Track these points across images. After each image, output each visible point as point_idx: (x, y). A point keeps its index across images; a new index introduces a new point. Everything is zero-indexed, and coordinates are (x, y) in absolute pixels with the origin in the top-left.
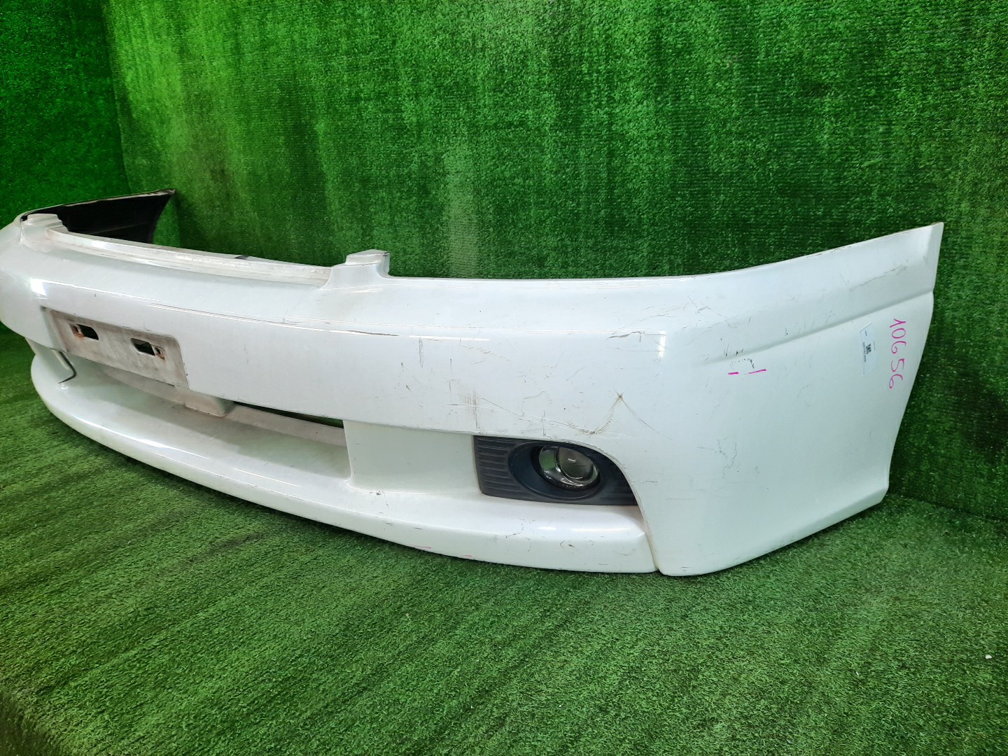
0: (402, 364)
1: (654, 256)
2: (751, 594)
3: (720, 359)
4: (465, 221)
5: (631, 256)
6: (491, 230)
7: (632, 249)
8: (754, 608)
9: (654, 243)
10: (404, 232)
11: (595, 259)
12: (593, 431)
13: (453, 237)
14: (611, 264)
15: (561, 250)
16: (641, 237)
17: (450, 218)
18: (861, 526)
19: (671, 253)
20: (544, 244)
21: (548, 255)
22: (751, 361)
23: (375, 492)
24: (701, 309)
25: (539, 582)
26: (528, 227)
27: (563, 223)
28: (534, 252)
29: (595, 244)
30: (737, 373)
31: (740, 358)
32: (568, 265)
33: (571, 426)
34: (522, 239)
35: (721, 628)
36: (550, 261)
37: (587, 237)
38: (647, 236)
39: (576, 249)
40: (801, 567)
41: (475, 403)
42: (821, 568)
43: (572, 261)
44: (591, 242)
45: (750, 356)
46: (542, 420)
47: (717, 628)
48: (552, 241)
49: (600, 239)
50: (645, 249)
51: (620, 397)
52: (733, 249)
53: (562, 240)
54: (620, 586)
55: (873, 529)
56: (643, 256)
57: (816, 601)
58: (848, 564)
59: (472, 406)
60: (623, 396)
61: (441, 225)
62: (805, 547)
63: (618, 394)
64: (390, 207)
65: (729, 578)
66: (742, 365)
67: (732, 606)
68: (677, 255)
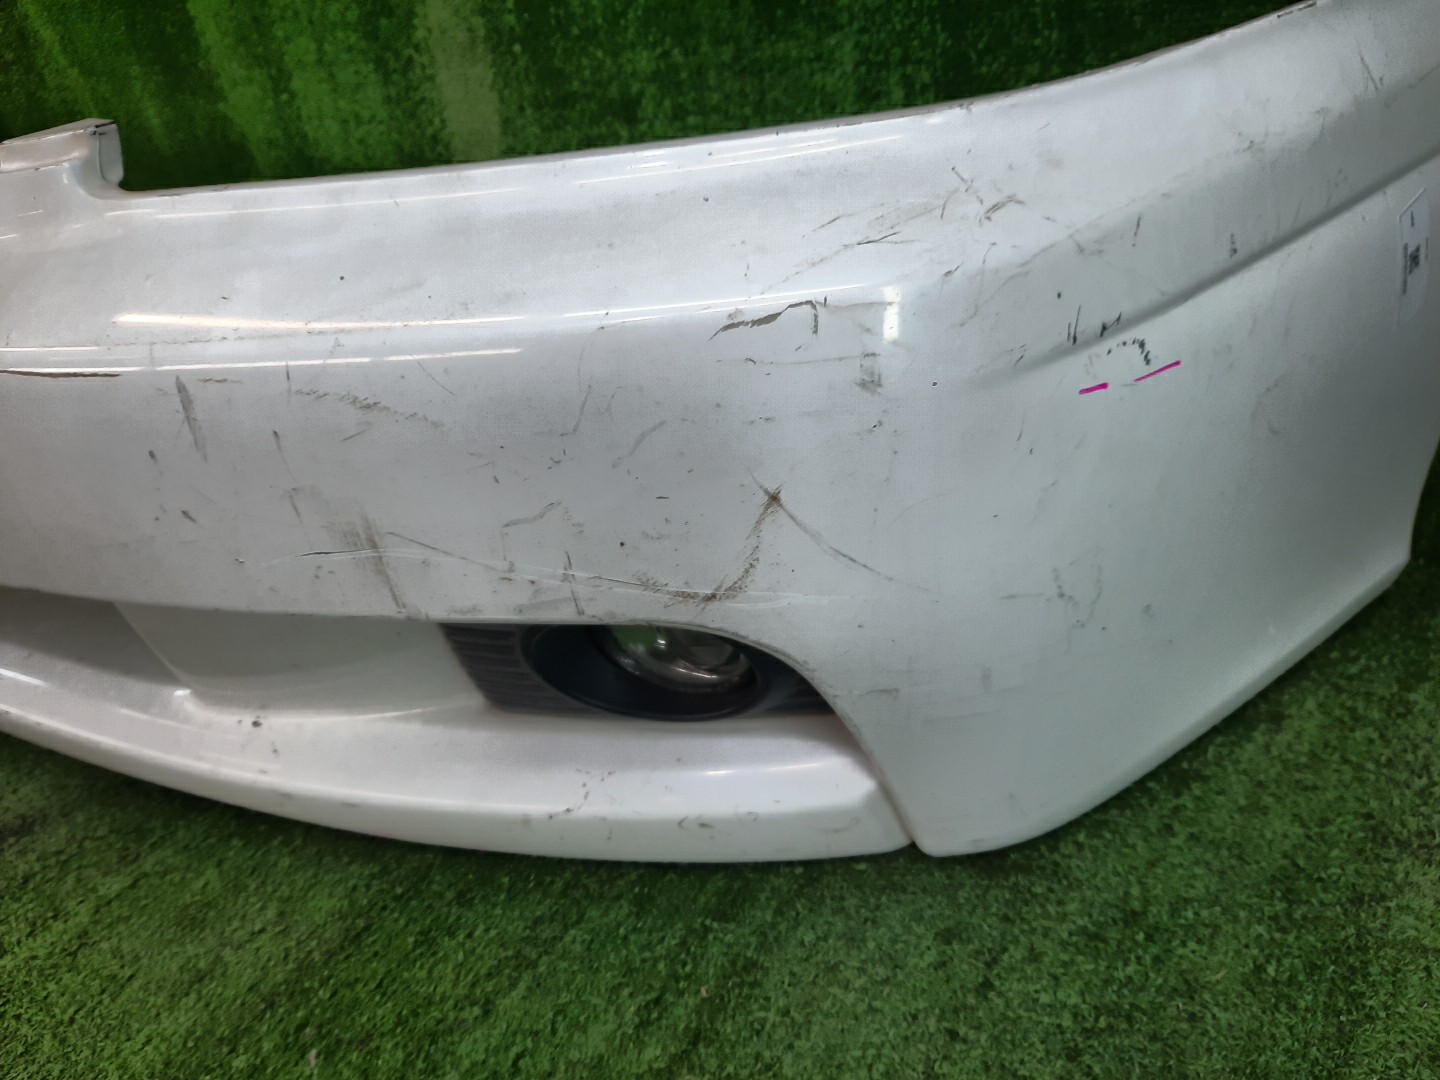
0: (152, 455)
1: (869, 72)
2: (1135, 891)
3: (1057, 354)
4: (462, 36)
5: (818, 78)
6: (517, 48)
7: (818, 58)
8: (1149, 938)
9: (865, 38)
10: (345, 76)
11: (743, 94)
12: (709, 592)
13: (443, 76)
14: (776, 101)
15: (665, 78)
16: (837, 28)
17: (429, 30)
18: (1353, 653)
19: (904, 60)
20: (629, 68)
21: (641, 94)
22: (1142, 345)
23: (248, 719)
24: (996, 207)
25: (641, 905)
26: (590, 34)
27: (663, 14)
28: (613, 91)
29: (737, 58)
30: (1104, 386)
31: (1112, 343)
32: (687, 113)
33: (646, 584)
34: (585, 61)
35: (1076, 1015)
36: (648, 108)
37: (718, 42)
38: (850, 23)
39: (699, 72)
40: (1239, 790)
41: (374, 546)
42: (1285, 789)
43: (694, 101)
44: (727, 53)
45: (1138, 332)
46: (565, 578)
47: (1067, 1021)
48: (644, 61)
49: (747, 42)
50: (848, 55)
51: (774, 498)
52: (1046, 33)
53: (666, 54)
54: (828, 901)
55: (1378, 659)
56: (844, 73)
57: (1291, 897)
58: (1345, 768)
59: (369, 553)
60: (783, 496)
61: (417, 48)
62: (1240, 730)
63: (766, 492)
64: (311, 22)
65: (1080, 846)
66: (1116, 361)
67: (1094, 938)
68: (919, 62)
